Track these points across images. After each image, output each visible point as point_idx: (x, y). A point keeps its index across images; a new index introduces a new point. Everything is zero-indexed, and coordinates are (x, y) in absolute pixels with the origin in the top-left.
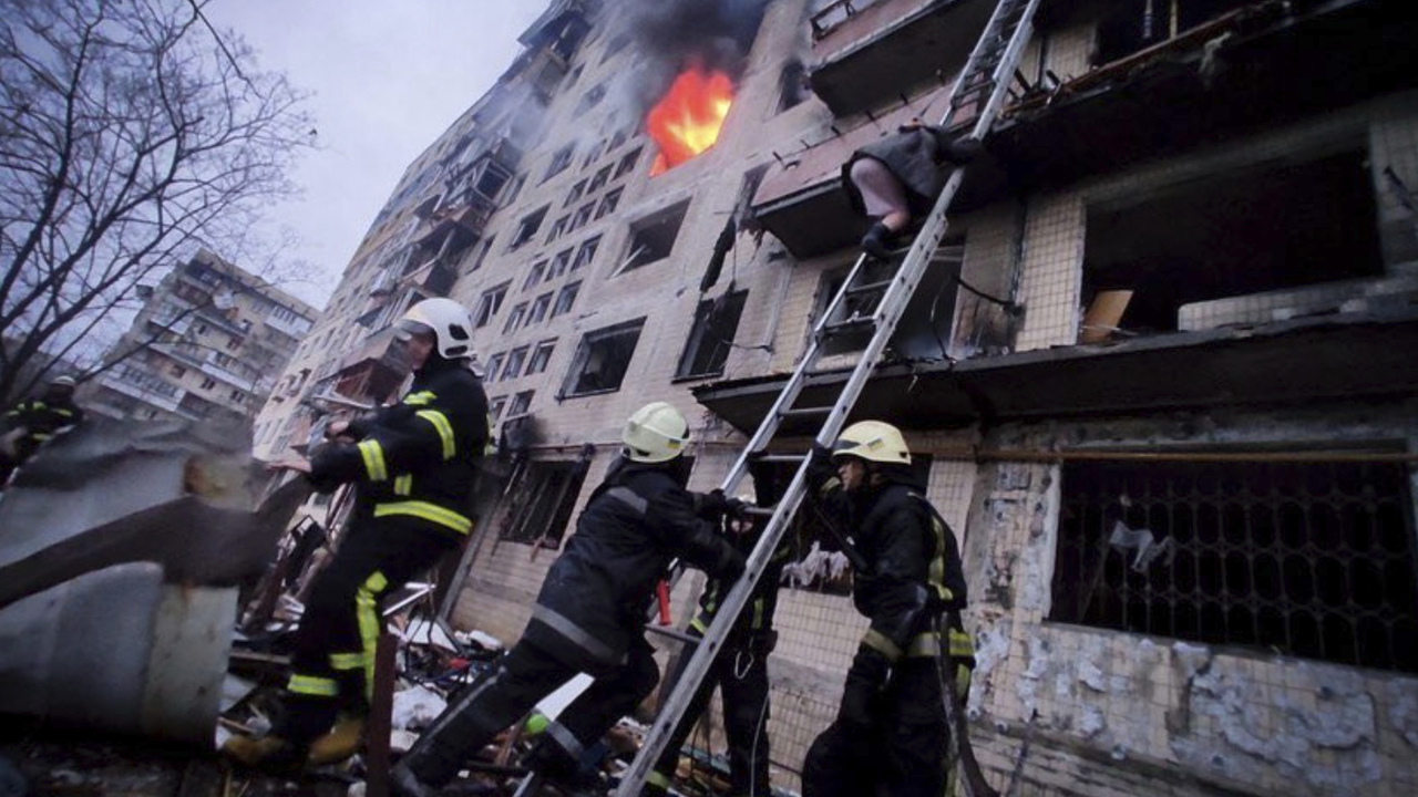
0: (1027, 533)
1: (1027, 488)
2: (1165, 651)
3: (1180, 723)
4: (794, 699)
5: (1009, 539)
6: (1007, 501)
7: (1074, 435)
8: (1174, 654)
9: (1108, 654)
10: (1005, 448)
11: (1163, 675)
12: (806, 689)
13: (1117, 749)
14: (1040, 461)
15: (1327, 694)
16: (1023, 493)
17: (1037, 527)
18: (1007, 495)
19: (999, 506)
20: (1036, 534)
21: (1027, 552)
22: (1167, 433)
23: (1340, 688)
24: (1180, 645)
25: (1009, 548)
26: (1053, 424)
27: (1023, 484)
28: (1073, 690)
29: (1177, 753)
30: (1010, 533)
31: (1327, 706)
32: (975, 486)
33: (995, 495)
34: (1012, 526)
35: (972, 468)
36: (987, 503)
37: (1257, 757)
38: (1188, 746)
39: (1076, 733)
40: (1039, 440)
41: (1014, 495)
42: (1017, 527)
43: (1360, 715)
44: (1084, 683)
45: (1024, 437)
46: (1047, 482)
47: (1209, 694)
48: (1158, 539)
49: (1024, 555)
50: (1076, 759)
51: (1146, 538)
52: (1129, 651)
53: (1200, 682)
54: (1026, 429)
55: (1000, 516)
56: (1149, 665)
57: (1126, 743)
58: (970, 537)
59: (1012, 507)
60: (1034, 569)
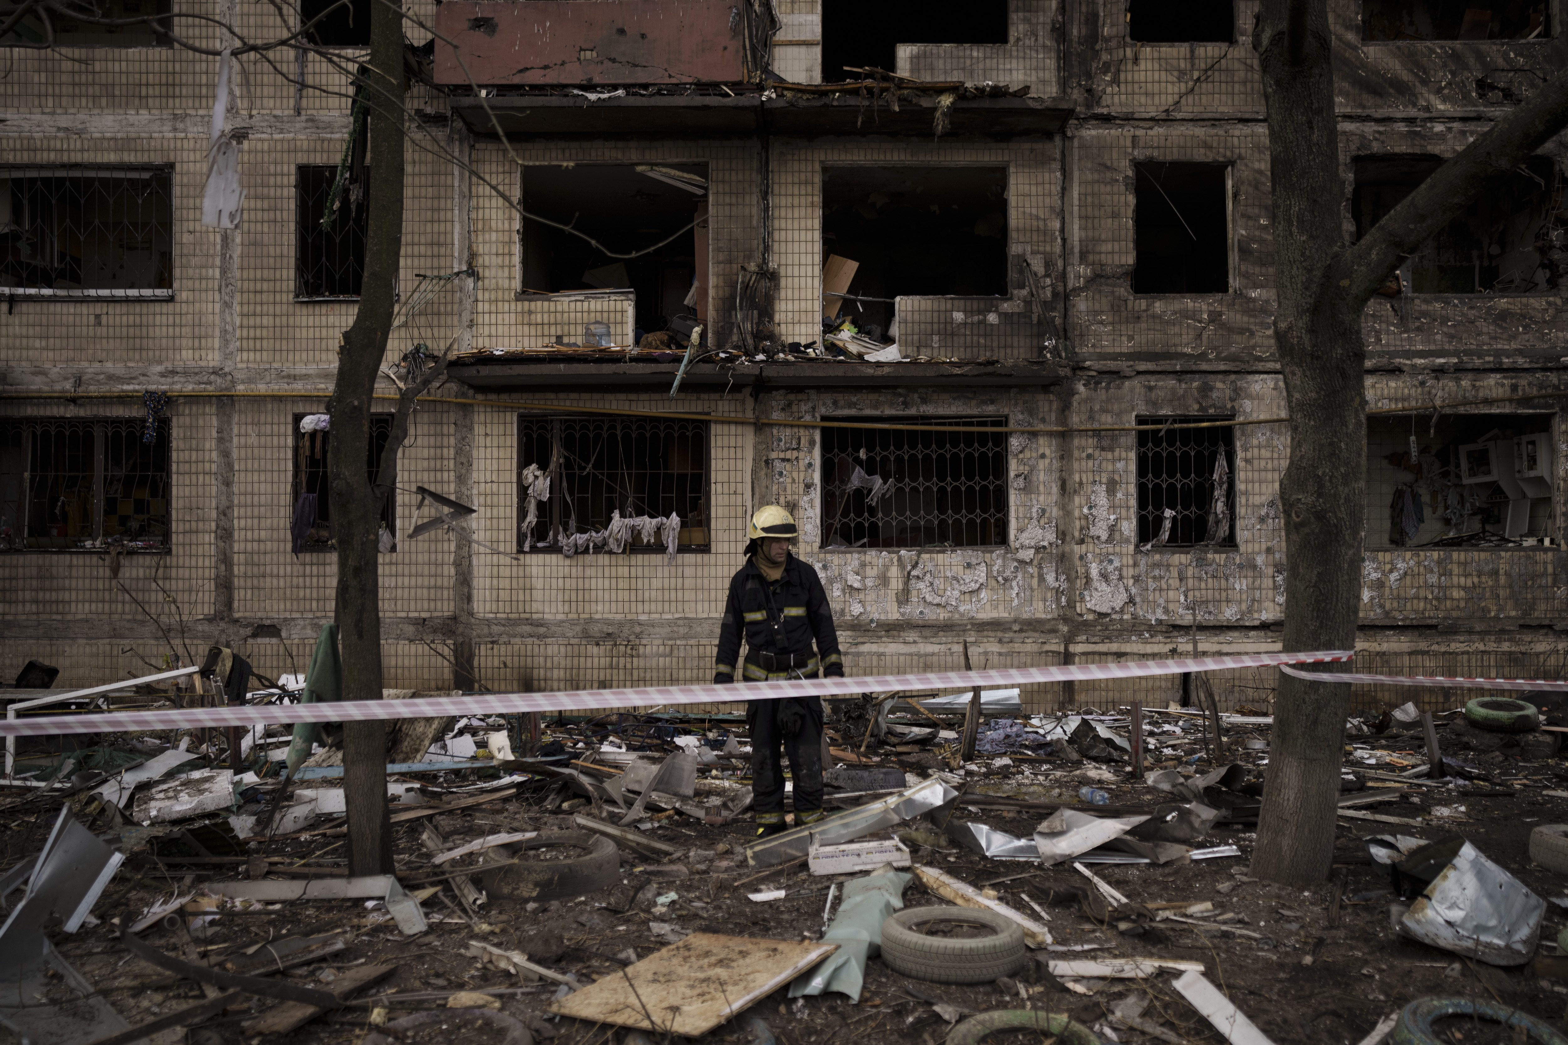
0: (802, 486)
1: (798, 449)
2: (895, 557)
3: (903, 597)
4: (622, 648)
5: (789, 491)
6: (783, 460)
7: (829, 403)
8: (900, 559)
9: (863, 565)
10: (776, 416)
11: (894, 571)
12: (632, 638)
13: (872, 621)
14: (806, 427)
15: (969, 566)
16: (795, 454)
17: (808, 480)
18: (782, 455)
19: (778, 465)
20: (808, 486)
21: (804, 501)
22: (891, 405)
23: (974, 561)
24: (903, 552)
25: (789, 498)
26: (813, 394)
27: (794, 445)
28: (843, 590)
29: (903, 615)
30: (789, 486)
31: (967, 571)
32: (755, 447)
33: (774, 455)
34: (789, 480)
35: (749, 432)
36: (767, 462)
37: (938, 605)
38: (907, 609)
39: (848, 618)
40: (804, 408)
41: (788, 455)
42: (794, 481)
43: (981, 573)
44: (851, 587)
45: (790, 405)
46: (812, 443)
47: (918, 577)
48: (885, 483)
49: (802, 503)
50: (849, 633)
51: (878, 481)
52: (875, 561)
53: (914, 573)
54: (792, 397)
55: (781, 474)
56: (886, 567)
57: (876, 616)
58: (757, 490)
59: (788, 466)
60: (810, 513)
